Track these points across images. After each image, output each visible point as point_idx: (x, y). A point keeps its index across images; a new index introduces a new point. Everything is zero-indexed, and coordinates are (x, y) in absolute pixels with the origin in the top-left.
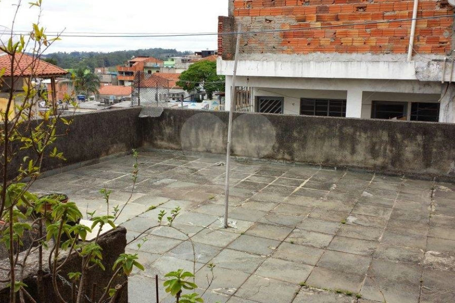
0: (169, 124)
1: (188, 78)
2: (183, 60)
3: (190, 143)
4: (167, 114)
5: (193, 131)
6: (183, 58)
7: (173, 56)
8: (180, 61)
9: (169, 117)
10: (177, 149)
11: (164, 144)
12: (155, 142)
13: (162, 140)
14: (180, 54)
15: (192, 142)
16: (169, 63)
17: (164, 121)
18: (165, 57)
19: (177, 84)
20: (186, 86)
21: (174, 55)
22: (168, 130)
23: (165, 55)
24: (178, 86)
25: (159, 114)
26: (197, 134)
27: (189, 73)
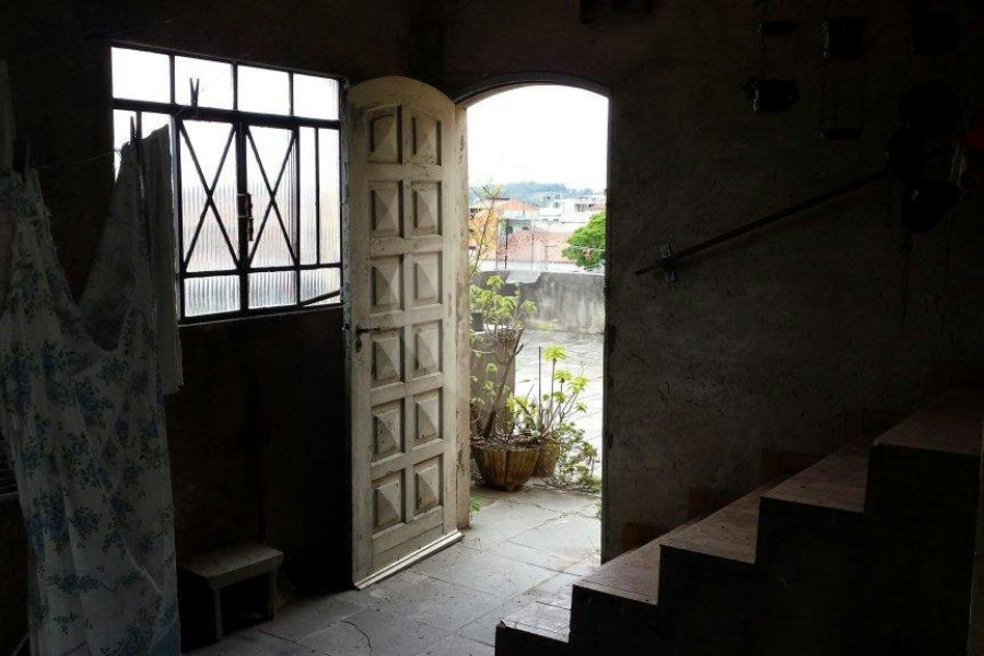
0: (548, 294)
1: (587, 242)
2: (578, 206)
3: (578, 322)
4: (546, 279)
5: (582, 303)
6: (578, 202)
7: (558, 197)
8: (573, 207)
9: (549, 284)
10: (558, 331)
11: (541, 323)
12: (527, 320)
13: (537, 316)
14: (573, 194)
15: (581, 320)
16: (549, 211)
17: (541, 291)
18: (542, 200)
19: (565, 253)
20: (584, 258)
21: (561, 195)
22: (546, 303)
23: (540, 196)
24: (566, 259)
25: (534, 280)
26: (587, 307)
27: (589, 231)
